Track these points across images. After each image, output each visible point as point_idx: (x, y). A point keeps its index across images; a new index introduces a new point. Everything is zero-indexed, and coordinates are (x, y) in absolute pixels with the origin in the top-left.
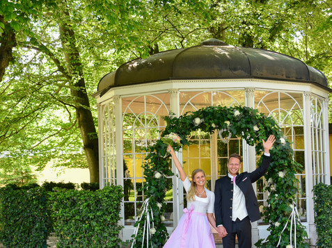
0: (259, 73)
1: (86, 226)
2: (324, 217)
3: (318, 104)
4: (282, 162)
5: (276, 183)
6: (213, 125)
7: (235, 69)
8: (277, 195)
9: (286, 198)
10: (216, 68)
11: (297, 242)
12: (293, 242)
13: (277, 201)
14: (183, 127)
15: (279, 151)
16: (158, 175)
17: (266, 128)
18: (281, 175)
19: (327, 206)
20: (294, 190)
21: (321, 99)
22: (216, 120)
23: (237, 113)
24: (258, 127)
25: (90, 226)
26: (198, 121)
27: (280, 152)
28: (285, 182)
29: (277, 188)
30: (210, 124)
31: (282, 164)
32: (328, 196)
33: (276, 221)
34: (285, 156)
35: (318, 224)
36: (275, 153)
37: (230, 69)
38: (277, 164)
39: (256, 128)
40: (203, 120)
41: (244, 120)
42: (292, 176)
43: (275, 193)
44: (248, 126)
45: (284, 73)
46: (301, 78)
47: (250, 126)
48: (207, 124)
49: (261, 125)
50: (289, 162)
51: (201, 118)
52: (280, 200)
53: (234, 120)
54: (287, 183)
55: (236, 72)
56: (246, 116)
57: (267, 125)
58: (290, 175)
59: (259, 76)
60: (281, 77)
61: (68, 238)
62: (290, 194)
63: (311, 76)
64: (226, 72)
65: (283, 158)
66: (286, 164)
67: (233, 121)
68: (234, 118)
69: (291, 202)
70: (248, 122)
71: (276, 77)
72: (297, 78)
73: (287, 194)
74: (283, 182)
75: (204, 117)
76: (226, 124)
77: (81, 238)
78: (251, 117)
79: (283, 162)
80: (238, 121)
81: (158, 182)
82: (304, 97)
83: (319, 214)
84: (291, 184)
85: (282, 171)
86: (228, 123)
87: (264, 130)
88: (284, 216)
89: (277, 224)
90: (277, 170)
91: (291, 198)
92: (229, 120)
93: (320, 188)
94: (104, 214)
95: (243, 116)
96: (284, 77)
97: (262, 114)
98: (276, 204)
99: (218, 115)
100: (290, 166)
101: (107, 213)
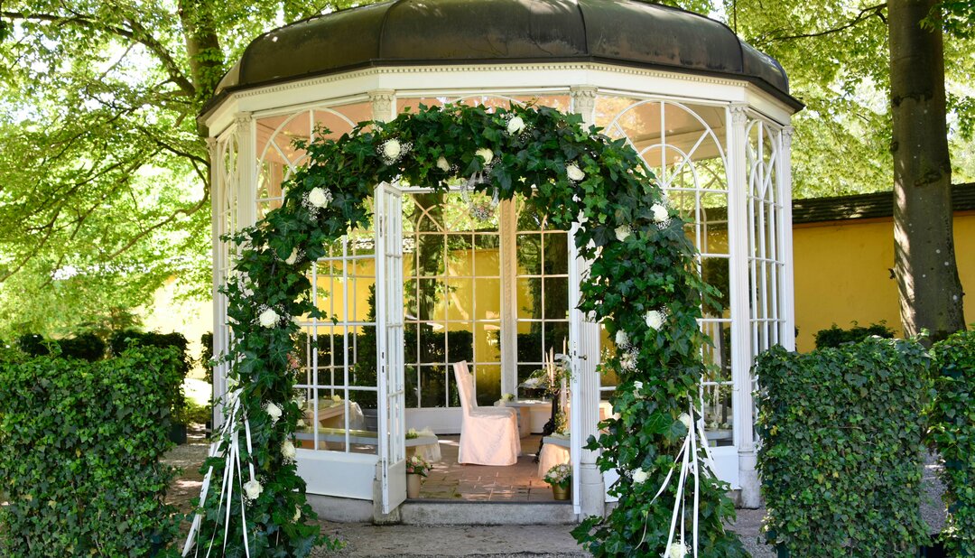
0: (609, 50)
1: (73, 466)
2: (787, 452)
3: (766, 139)
4: (655, 279)
5: (639, 345)
6: (443, 164)
7: (545, 38)
8: (639, 385)
9: (669, 396)
10: (494, 35)
11: (700, 532)
12: (688, 533)
13: (640, 405)
14: (348, 168)
15: (648, 244)
16: (268, 318)
17: (605, 172)
18: (654, 320)
19: (798, 419)
20: (694, 369)
21: (774, 125)
22: (450, 148)
23: (516, 124)
24: (582, 167)
25: (84, 465)
26: (393, 149)
27: (651, 249)
28: (667, 344)
29: (641, 363)
30: (431, 159)
31: (656, 287)
32: (800, 387)
33: (635, 464)
34: (665, 261)
35: (766, 472)
36: (636, 252)
37: (532, 38)
38: (641, 286)
39: (574, 173)
40: (408, 147)
41: (537, 147)
42: (690, 326)
43: (635, 377)
44: (550, 164)
45: (676, 52)
46: (721, 67)
47: (555, 164)
48: (421, 160)
49: (589, 161)
50: (680, 282)
51: (402, 141)
52: (649, 399)
53: (505, 145)
54: (672, 348)
55: (547, 47)
56: (543, 133)
57: (610, 161)
58: (683, 322)
59: (607, 54)
60: (668, 61)
61: (29, 497)
62: (680, 384)
63: (747, 62)
64: (522, 45)
65: (659, 269)
66: (671, 288)
67: (504, 149)
68: (505, 140)
69: (684, 406)
70: (548, 153)
71: (656, 60)
72: (709, 66)
73: (671, 382)
74: (659, 343)
75: (414, 138)
76: (481, 159)
77: (60, 499)
78: (558, 137)
79: (660, 280)
80: (517, 150)
81: (268, 339)
82: (729, 116)
83: (771, 440)
84: (683, 350)
85: (657, 307)
86: (487, 155)
87: (599, 179)
88: (662, 450)
89: (640, 476)
90: (640, 307)
91: (685, 394)
92: (489, 145)
93: (775, 362)
94: (119, 432)
95: (536, 134)
96: (677, 62)
97: (594, 130)
98: (638, 414)
99: (455, 132)
100: (681, 293)
101: (128, 429)
